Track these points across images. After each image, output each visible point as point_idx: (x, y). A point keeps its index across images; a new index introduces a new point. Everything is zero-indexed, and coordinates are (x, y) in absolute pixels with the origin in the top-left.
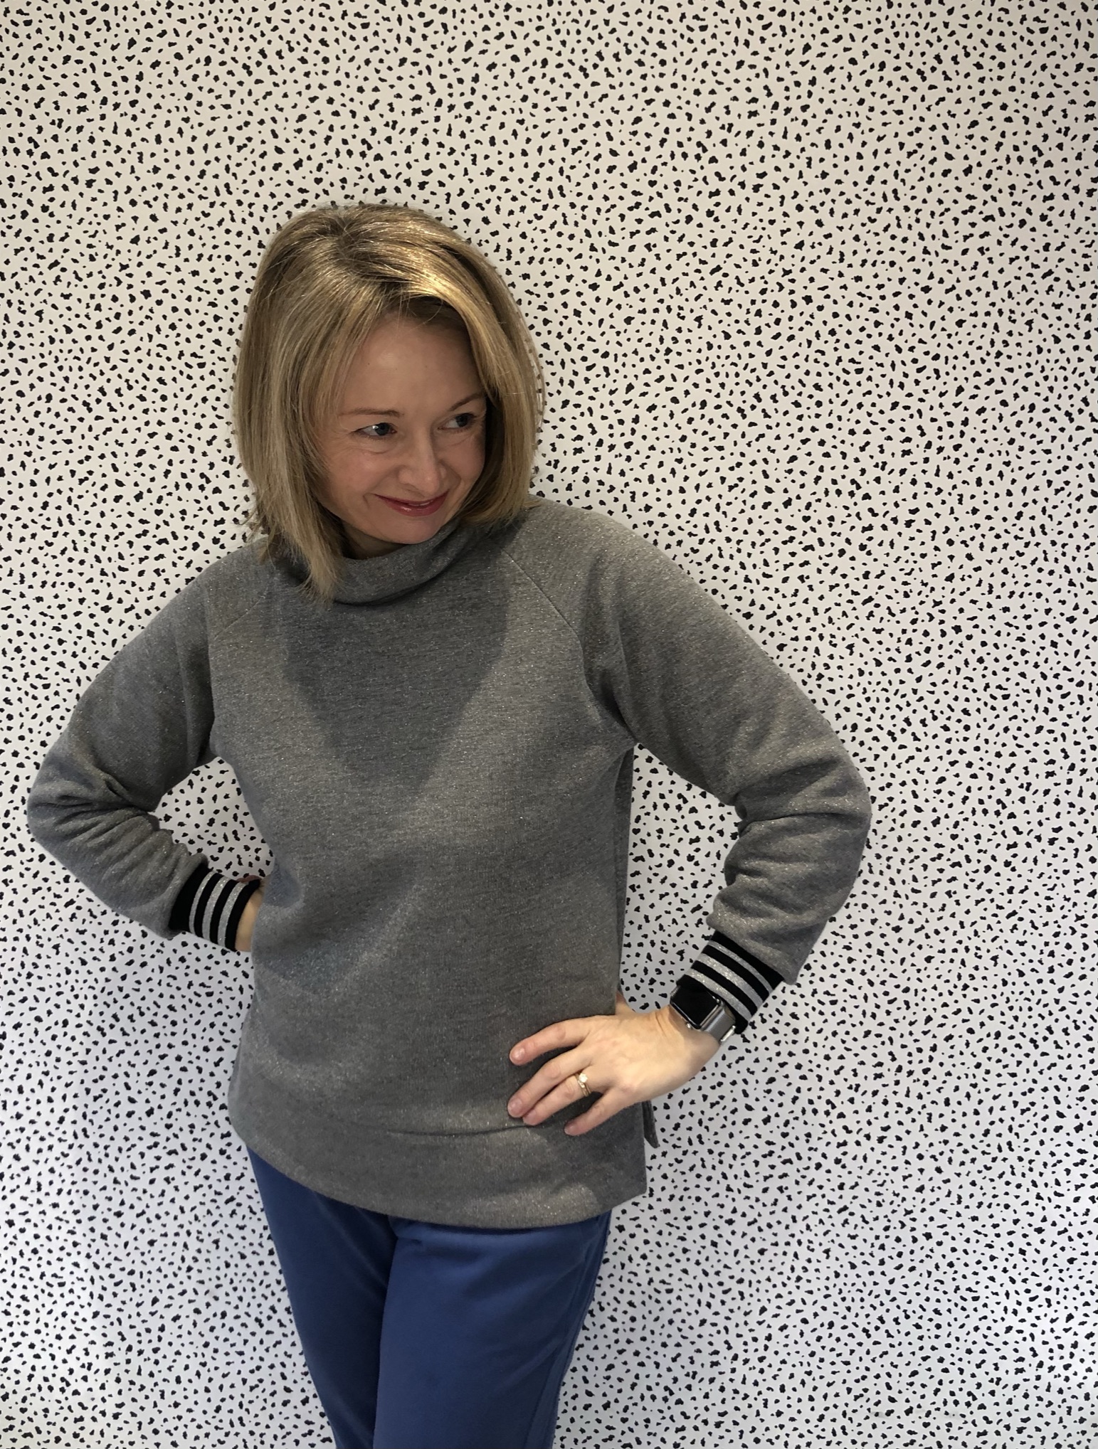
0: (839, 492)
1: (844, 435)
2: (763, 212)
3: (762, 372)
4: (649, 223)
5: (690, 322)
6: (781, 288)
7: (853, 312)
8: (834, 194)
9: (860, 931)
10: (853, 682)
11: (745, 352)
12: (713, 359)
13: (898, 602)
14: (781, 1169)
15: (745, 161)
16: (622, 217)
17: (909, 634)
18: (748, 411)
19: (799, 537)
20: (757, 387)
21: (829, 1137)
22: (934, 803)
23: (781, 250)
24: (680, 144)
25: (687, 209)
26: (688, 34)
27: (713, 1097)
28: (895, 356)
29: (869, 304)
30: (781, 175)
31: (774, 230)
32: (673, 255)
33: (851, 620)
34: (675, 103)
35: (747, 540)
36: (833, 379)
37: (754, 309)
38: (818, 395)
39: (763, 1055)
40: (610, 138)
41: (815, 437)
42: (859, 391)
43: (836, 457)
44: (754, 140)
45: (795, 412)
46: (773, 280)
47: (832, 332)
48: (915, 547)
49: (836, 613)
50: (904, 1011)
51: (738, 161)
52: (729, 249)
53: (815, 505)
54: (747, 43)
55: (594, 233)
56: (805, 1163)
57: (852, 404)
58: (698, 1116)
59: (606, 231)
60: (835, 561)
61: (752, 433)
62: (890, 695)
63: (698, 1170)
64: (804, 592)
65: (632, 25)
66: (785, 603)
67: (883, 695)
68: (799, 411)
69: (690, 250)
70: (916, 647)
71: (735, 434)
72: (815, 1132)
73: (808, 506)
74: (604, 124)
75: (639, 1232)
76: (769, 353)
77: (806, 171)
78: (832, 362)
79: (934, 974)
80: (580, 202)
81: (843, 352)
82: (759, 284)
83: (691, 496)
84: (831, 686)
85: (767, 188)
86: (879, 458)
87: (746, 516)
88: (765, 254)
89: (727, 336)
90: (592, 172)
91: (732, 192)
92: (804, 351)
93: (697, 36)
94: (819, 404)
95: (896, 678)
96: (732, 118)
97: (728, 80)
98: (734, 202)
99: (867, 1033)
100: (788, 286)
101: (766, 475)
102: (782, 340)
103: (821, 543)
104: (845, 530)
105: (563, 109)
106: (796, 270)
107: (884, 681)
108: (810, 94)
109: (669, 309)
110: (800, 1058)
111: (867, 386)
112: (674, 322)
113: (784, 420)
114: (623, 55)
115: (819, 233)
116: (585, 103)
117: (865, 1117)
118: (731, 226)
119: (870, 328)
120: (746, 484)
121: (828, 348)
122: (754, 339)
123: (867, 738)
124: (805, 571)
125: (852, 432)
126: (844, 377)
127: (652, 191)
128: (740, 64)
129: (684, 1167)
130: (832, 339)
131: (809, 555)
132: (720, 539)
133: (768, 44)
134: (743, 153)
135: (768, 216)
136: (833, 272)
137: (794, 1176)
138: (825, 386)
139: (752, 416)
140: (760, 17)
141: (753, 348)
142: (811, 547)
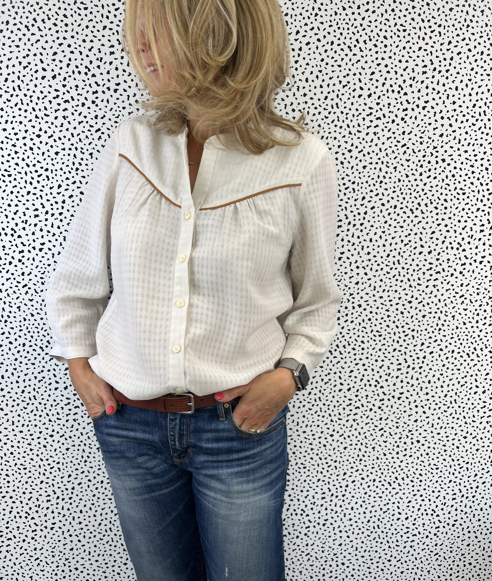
0: (452, 248)
1: (456, 222)
2: (426, 119)
3: (421, 193)
4: (375, 122)
5: (391, 169)
6: (432, 155)
7: (463, 167)
8: (458, 112)
9: (450, 438)
10: (454, 332)
11: (415, 183)
12: (401, 186)
13: (475, 297)
14: (412, 538)
15: (419, 95)
16: (364, 119)
17: (478, 311)
18: (414, 211)
19: (434, 268)
20: (419, 200)
21: (432, 525)
22: (484, 384)
23: (433, 137)
24: (391, 86)
25: (393, 117)
26: (397, 33)
27: (385, 509)
28: (480, 188)
29: (470, 163)
30: (435, 102)
31: (430, 128)
32: (386, 138)
33: (454, 305)
34: (390, 66)
35: (412, 268)
36: (452, 197)
37: (419, 164)
38: (446, 204)
39: (406, 491)
40: (360, 81)
41: (443, 223)
42: (463, 203)
43: (452, 233)
44: (424, 85)
45: (435, 211)
46: (429, 151)
47: (453, 176)
48: (483, 273)
49: (448, 301)
50: (466, 472)
51: (416, 95)
52: (410, 136)
53: (442, 254)
54: (424, 39)
55: (351, 126)
56: (422, 535)
57: (460, 209)
58: (378, 517)
59: (356, 126)
60: (449, 279)
61: (416, 221)
62: (469, 337)
63: (377, 539)
64: (435, 292)
65: (373, 27)
66: (426, 297)
67: (466, 338)
68: (437, 211)
69: (393, 136)
70: (481, 317)
71: (408, 221)
72: (427, 522)
73: (439, 254)
74: (358, 74)
75: (351, 565)
76: (425, 184)
77: (446, 100)
78: (452, 189)
79: (479, 456)
80: (345, 111)
81: (457, 185)
82: (423, 153)
83: (388, 248)
84: (444, 333)
85: (428, 108)
86: (470, 233)
87: (411, 258)
88: (426, 139)
89: (407, 176)
90: (351, 97)
91: (413, 110)
92: (440, 184)
93: (402, 34)
94: (446, 208)
95: (471, 330)
96: (415, 74)
97: (414, 56)
98: (414, 114)
99: (450, 481)
100: (435, 154)
101: (421, 240)
102: (431, 179)
103: (444, 270)
104: (454, 265)
105: (340, 66)
106: (439, 147)
107: (467, 331)
108: (450, 64)
109: (382, 163)
110: (422, 492)
111: (467, 201)
112: (384, 169)
113: (430, 215)
114: (368, 41)
115: (451, 129)
116: (350, 64)
117: (447, 515)
118: (412, 125)
119: (470, 174)
120: (412, 243)
121: (451, 183)
122: (419, 178)
123: (458, 356)
124: (436, 283)
125: (459, 221)
126: (457, 196)
127: (378, 108)
128: (420, 48)
129: (371, 538)
130: (453, 179)
131: (438, 276)
132: (399, 267)
133: (433, 40)
134: (419, 91)
135: (428, 121)
136: (455, 148)
137: (417, 541)
138: (449, 200)
139: (417, 213)
140: (430, 27)
141: (418, 182)
142: (439, 272)
